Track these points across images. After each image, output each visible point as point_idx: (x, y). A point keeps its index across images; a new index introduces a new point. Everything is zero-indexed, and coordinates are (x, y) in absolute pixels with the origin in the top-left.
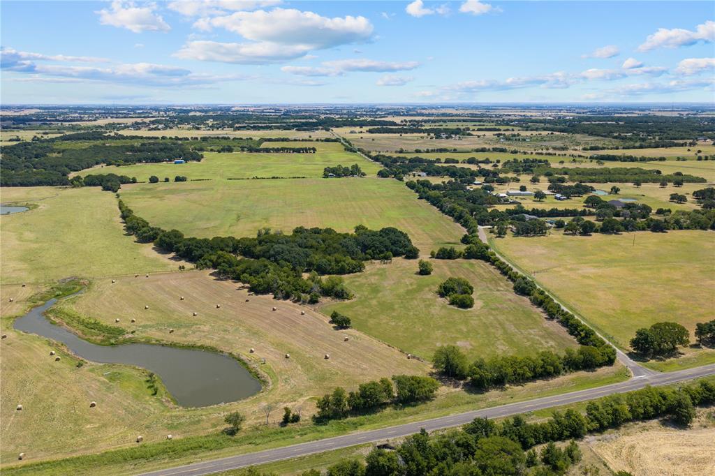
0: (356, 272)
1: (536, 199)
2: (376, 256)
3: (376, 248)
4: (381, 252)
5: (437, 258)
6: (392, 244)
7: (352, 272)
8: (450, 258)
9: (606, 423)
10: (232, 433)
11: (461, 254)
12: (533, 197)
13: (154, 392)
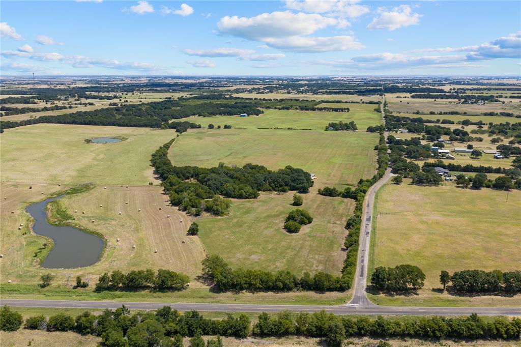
0: (251, 198)
1: (472, 156)
2: (277, 189)
3: (278, 183)
4: (281, 186)
5: (322, 195)
6: (293, 181)
7: (248, 198)
8: (331, 195)
9: (266, 331)
10: (43, 286)
11: (340, 193)
12: (470, 154)
13: (35, 255)
